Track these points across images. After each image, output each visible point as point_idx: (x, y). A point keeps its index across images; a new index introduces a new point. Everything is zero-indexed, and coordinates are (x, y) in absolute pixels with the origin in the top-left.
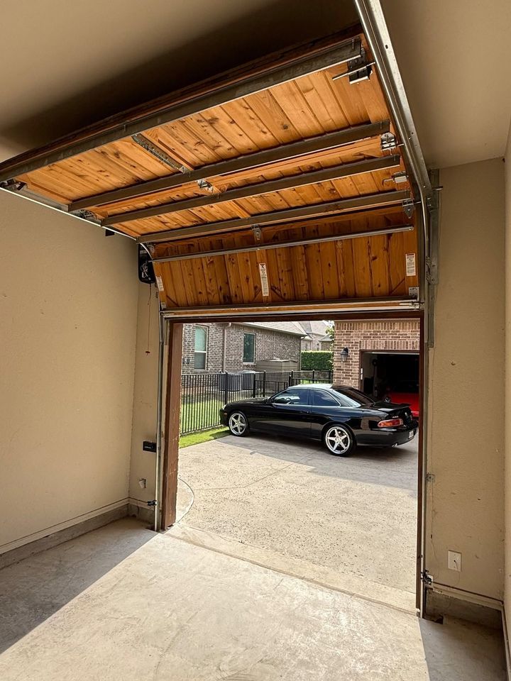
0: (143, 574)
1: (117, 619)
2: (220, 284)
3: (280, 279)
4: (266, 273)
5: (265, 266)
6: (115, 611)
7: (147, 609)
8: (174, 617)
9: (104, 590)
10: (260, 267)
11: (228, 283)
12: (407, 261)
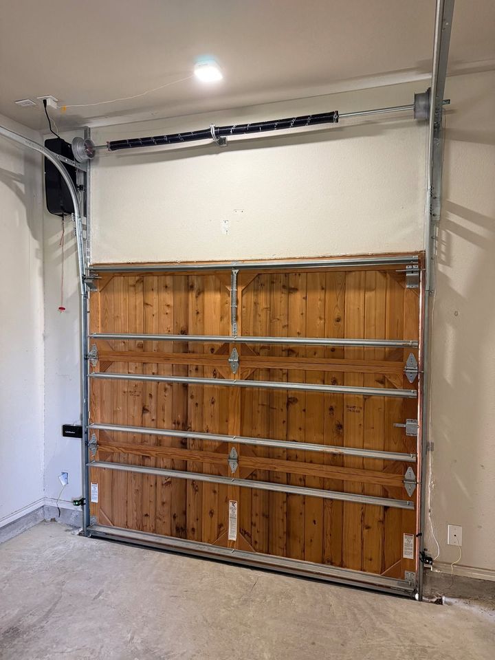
0: (84, 593)
1: (62, 652)
2: (175, 511)
3: (252, 523)
4: (236, 513)
5: (236, 505)
6: (58, 643)
7: (100, 636)
8: (137, 640)
9: (35, 619)
10: (231, 504)
11: (185, 513)
12: (405, 541)
